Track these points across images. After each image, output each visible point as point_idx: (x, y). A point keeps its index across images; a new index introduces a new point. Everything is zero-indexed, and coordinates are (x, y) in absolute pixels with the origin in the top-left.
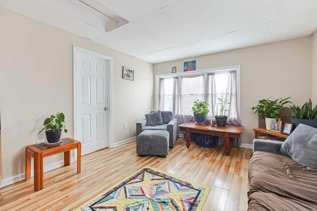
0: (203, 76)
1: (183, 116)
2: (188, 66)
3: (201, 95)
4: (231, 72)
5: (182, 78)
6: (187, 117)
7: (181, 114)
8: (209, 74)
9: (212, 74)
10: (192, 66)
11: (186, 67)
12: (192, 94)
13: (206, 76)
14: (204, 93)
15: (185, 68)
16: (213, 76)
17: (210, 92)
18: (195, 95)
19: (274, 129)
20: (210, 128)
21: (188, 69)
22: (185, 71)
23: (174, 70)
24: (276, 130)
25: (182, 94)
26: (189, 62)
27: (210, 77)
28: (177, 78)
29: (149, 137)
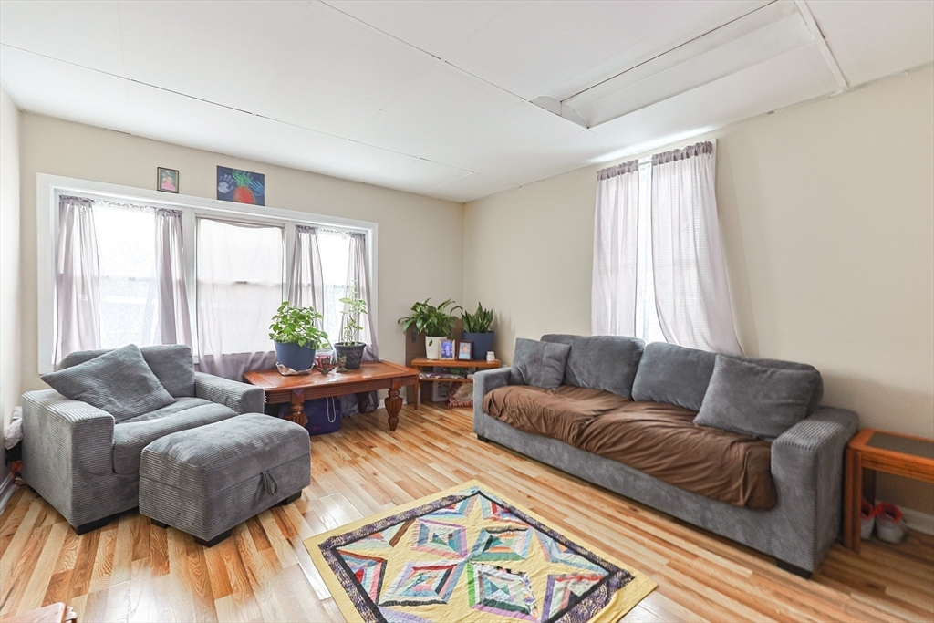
0: (282, 228)
1: (217, 358)
2: (235, 184)
3: (277, 286)
4: (353, 235)
5: (198, 218)
6: (232, 361)
7: (207, 353)
8: (300, 228)
9: (311, 229)
10: (252, 190)
11: (227, 185)
12: (245, 283)
13: (291, 230)
14: (285, 281)
15: (224, 189)
16: (313, 237)
17: (306, 280)
18: (257, 285)
19: (444, 355)
20: (335, 377)
21: (237, 196)
22: (221, 196)
23: (168, 181)
24: (447, 357)
25: (199, 278)
26: (241, 172)
27: (305, 236)
28: (177, 214)
29: (251, 446)
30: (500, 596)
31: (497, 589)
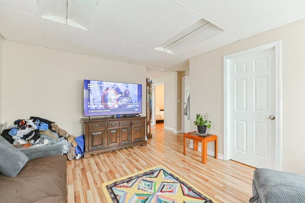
30: (148, 183)
31: (147, 185)
